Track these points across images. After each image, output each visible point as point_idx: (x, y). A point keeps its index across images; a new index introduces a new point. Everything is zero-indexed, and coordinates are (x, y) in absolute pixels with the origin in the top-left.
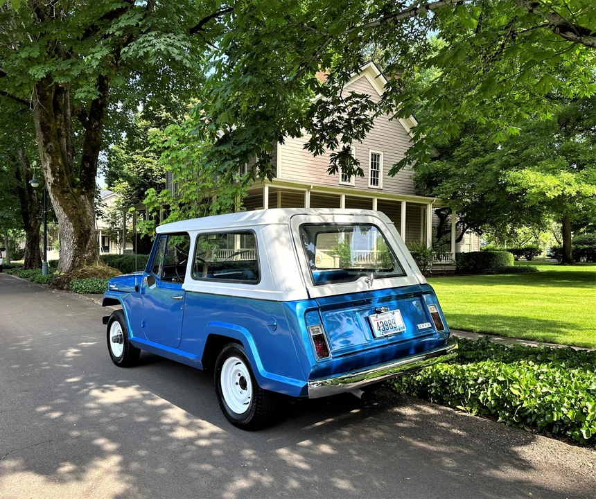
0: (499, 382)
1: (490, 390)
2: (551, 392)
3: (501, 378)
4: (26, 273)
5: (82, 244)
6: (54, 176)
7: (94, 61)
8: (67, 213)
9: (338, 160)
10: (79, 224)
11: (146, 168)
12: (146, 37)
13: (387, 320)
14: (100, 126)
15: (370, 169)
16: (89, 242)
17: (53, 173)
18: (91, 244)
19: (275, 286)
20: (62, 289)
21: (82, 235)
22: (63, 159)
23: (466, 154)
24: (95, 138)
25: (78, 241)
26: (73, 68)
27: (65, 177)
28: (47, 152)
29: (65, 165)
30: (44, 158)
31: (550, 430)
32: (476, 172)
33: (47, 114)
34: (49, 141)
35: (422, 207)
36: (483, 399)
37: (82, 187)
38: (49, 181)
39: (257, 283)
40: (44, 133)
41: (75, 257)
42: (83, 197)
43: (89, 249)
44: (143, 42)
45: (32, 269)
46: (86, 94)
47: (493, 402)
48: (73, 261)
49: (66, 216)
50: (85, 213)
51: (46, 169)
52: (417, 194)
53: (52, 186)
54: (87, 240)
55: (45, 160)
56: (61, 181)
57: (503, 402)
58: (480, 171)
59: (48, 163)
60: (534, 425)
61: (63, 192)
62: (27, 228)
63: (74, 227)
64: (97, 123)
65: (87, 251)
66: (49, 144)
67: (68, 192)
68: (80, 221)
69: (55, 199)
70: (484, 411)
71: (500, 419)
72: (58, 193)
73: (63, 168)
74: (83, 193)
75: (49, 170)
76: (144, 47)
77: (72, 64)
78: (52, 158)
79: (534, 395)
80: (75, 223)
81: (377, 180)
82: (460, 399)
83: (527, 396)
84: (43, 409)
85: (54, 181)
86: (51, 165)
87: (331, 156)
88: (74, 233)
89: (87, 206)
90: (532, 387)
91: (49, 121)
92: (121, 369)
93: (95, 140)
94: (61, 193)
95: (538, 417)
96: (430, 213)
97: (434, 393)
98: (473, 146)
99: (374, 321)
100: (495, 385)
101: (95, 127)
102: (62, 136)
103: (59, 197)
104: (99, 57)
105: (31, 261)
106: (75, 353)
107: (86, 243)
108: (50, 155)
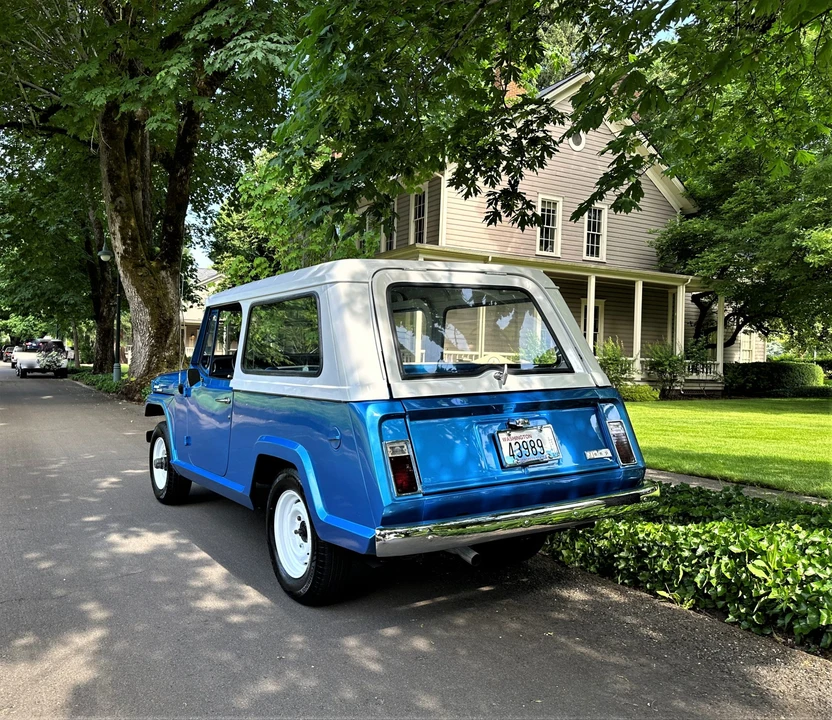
0: (732, 556)
1: (714, 568)
2: (821, 575)
3: (735, 549)
4: (94, 378)
5: (161, 338)
6: (124, 244)
7: (169, 78)
8: (141, 296)
9: (499, 203)
10: (157, 311)
11: (260, 236)
12: (237, 39)
13: (528, 440)
14: (188, 174)
15: (586, 232)
16: (171, 335)
17: (124, 239)
18: (173, 338)
19: (339, 379)
20: (132, 399)
21: (162, 325)
22: (137, 220)
23: (742, 206)
24: (181, 191)
25: (156, 334)
26: (143, 88)
27: (140, 246)
28: (116, 210)
29: (140, 229)
30: (112, 218)
31: (817, 641)
32: (757, 235)
33: (117, 159)
34: (119, 195)
35: (670, 291)
36: (702, 582)
37: (163, 260)
38: (117, 250)
39: (317, 375)
40: (112, 184)
41: (151, 356)
42: (163, 273)
43: (171, 345)
44: (235, 47)
45: (103, 373)
46: (159, 123)
47: (719, 589)
48: (149, 362)
49: (140, 300)
50: (166, 295)
51: (114, 234)
52: (661, 270)
53: (122, 258)
54: (168, 333)
55: (113, 222)
56: (133, 251)
57: (738, 589)
58: (765, 234)
59: (117, 225)
60: (788, 631)
61: (137, 266)
62: (98, 317)
63: (151, 314)
64: (183, 170)
65: (168, 349)
66: (119, 200)
67: (143, 265)
68: (160, 306)
69: (126, 275)
70: (704, 601)
71: (731, 617)
72: (130, 268)
73: (137, 232)
74: (164, 268)
75: (118, 236)
76: (235, 54)
77: (141, 83)
78: (123, 218)
79: (790, 579)
80: (152, 309)
81: (598, 248)
82: (666, 579)
83: (778, 581)
84: (32, 555)
85: (125, 251)
86: (121, 229)
87: (489, 195)
88: (151, 323)
89: (169, 286)
90: (789, 566)
91: (120, 168)
92: (163, 506)
93: (180, 194)
94: (133, 267)
95: (796, 617)
96: (683, 299)
97: (624, 569)
98: (754, 194)
99: (504, 440)
100: (725, 559)
101: (181, 176)
102: (136, 188)
103: (131, 272)
104: (176, 72)
105: (102, 363)
106: (113, 483)
107: (167, 337)
108: (120, 215)
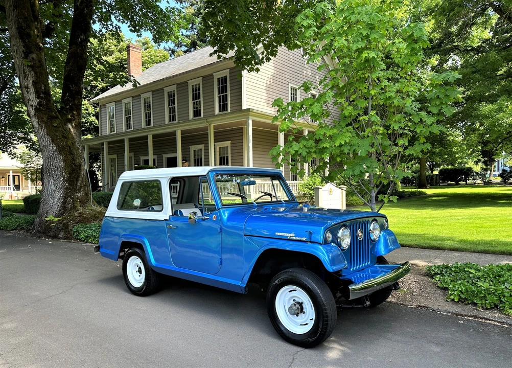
5: (73, 181)
6: (38, 97)
8: (57, 145)
10: (69, 157)
16: (80, 178)
17: (37, 93)
20: (55, 237)
21: (73, 170)
25: (69, 178)
28: (28, 66)
30: (24, 73)
34: (31, 52)
37: (68, 114)
38: (31, 103)
40: (24, 41)
41: (65, 197)
42: (69, 125)
43: (81, 187)
48: (64, 203)
49: (55, 148)
50: (73, 144)
54: (78, 177)
56: (47, 104)
59: (31, 80)
61: (51, 118)
63: (65, 161)
65: (79, 190)
66: (31, 56)
67: (57, 117)
68: (71, 154)
69: (41, 126)
72: (45, 119)
74: (69, 121)
75: (32, 89)
78: (36, 73)
80: (66, 156)
85: (39, 104)
86: (35, 83)
88: (64, 168)
89: (75, 136)
91: (29, 27)
94: (48, 119)
103: (46, 123)
107: (77, 181)
108: (33, 70)
